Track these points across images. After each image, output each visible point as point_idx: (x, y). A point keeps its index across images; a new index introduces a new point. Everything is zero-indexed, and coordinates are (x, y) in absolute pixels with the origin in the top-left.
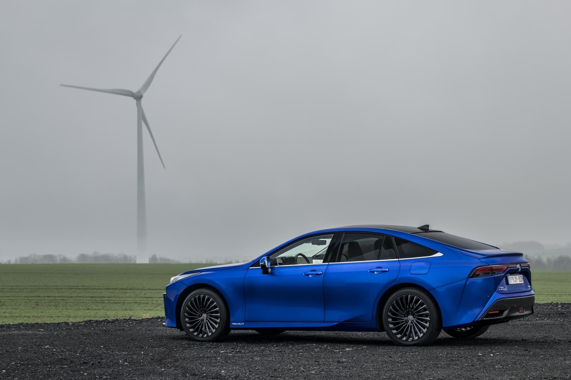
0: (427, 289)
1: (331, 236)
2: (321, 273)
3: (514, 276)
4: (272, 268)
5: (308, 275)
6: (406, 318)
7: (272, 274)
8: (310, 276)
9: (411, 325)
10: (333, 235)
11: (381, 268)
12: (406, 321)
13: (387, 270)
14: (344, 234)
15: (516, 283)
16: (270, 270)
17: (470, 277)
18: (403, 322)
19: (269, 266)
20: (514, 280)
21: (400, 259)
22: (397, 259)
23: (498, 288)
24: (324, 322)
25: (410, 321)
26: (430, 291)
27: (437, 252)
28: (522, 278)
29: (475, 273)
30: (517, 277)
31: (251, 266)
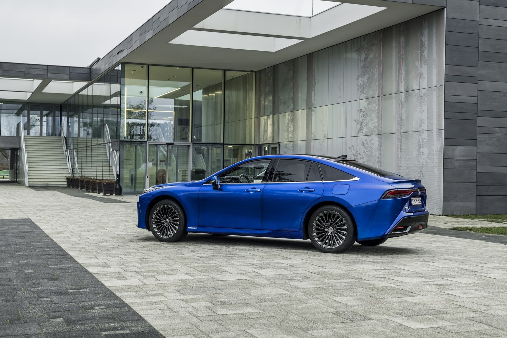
0: (346, 206)
1: (269, 161)
2: (260, 190)
3: (415, 198)
4: (221, 185)
5: (250, 192)
6: (327, 229)
7: (221, 190)
8: (251, 192)
9: (331, 236)
10: (270, 160)
11: (308, 188)
12: (327, 232)
13: (313, 190)
14: (279, 160)
15: (417, 204)
16: (219, 187)
17: (382, 198)
18: (325, 232)
19: (219, 184)
20: (415, 201)
21: (324, 182)
22: (322, 182)
23: (404, 208)
24: (261, 229)
25: (330, 232)
26: (349, 209)
27: (355, 177)
28: (421, 200)
29: (386, 195)
30: (417, 199)
31: (205, 183)
